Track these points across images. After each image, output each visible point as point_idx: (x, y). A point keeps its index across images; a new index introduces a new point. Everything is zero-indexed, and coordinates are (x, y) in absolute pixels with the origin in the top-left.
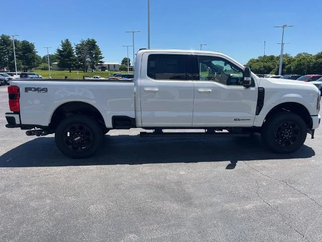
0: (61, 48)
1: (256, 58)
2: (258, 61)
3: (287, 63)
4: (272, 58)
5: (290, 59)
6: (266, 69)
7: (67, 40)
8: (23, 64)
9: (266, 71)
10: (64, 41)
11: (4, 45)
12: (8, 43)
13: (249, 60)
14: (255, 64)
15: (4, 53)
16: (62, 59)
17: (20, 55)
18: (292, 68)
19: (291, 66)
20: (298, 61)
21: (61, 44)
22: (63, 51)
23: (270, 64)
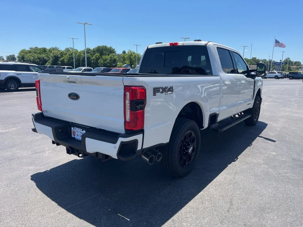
1: (28, 49)
2: (30, 52)
3: (60, 56)
4: (44, 50)
5: (62, 53)
6: (41, 61)
9: (41, 63)
13: (20, 50)
14: (28, 55)
18: (65, 61)
19: (64, 59)
20: (70, 55)
23: (43, 56)
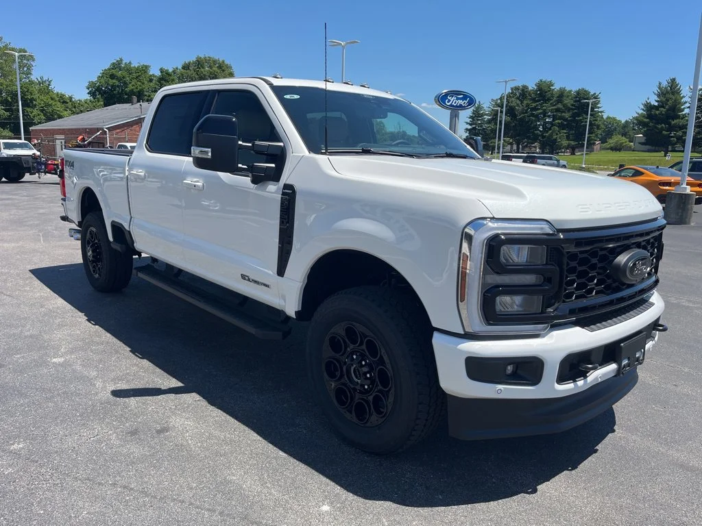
0: (654, 101)
7: (673, 80)
8: (568, 138)
10: (664, 84)
11: (537, 101)
12: (548, 94)
15: (537, 116)
16: (651, 124)
17: (566, 120)
21: (656, 90)
22: (656, 108)
